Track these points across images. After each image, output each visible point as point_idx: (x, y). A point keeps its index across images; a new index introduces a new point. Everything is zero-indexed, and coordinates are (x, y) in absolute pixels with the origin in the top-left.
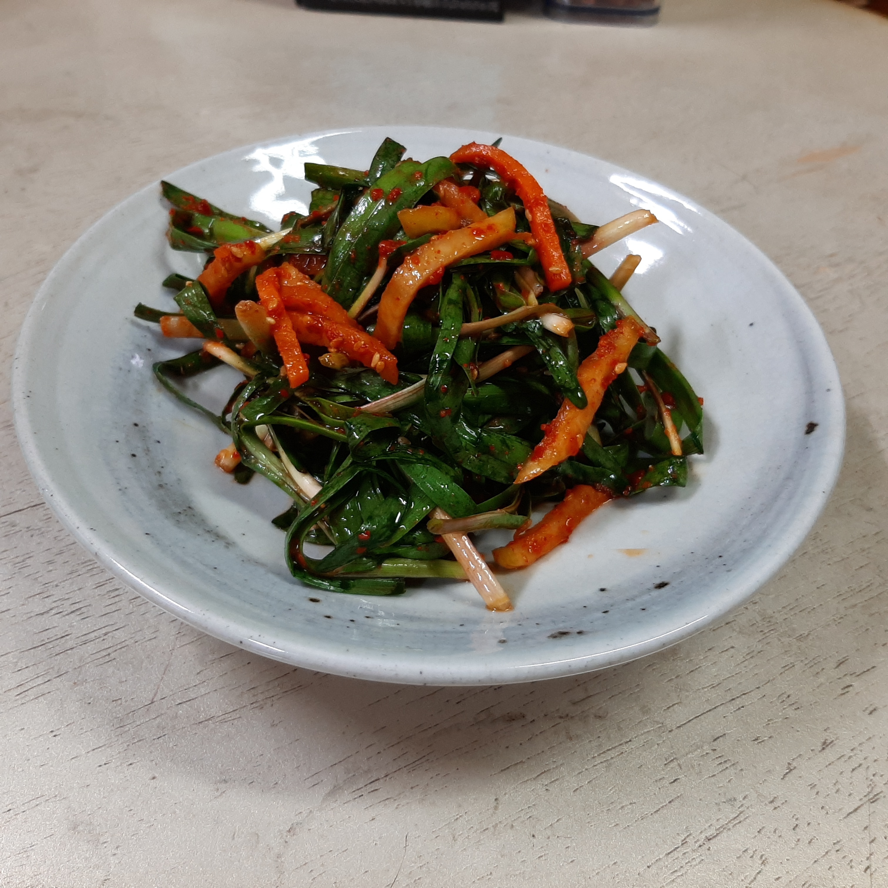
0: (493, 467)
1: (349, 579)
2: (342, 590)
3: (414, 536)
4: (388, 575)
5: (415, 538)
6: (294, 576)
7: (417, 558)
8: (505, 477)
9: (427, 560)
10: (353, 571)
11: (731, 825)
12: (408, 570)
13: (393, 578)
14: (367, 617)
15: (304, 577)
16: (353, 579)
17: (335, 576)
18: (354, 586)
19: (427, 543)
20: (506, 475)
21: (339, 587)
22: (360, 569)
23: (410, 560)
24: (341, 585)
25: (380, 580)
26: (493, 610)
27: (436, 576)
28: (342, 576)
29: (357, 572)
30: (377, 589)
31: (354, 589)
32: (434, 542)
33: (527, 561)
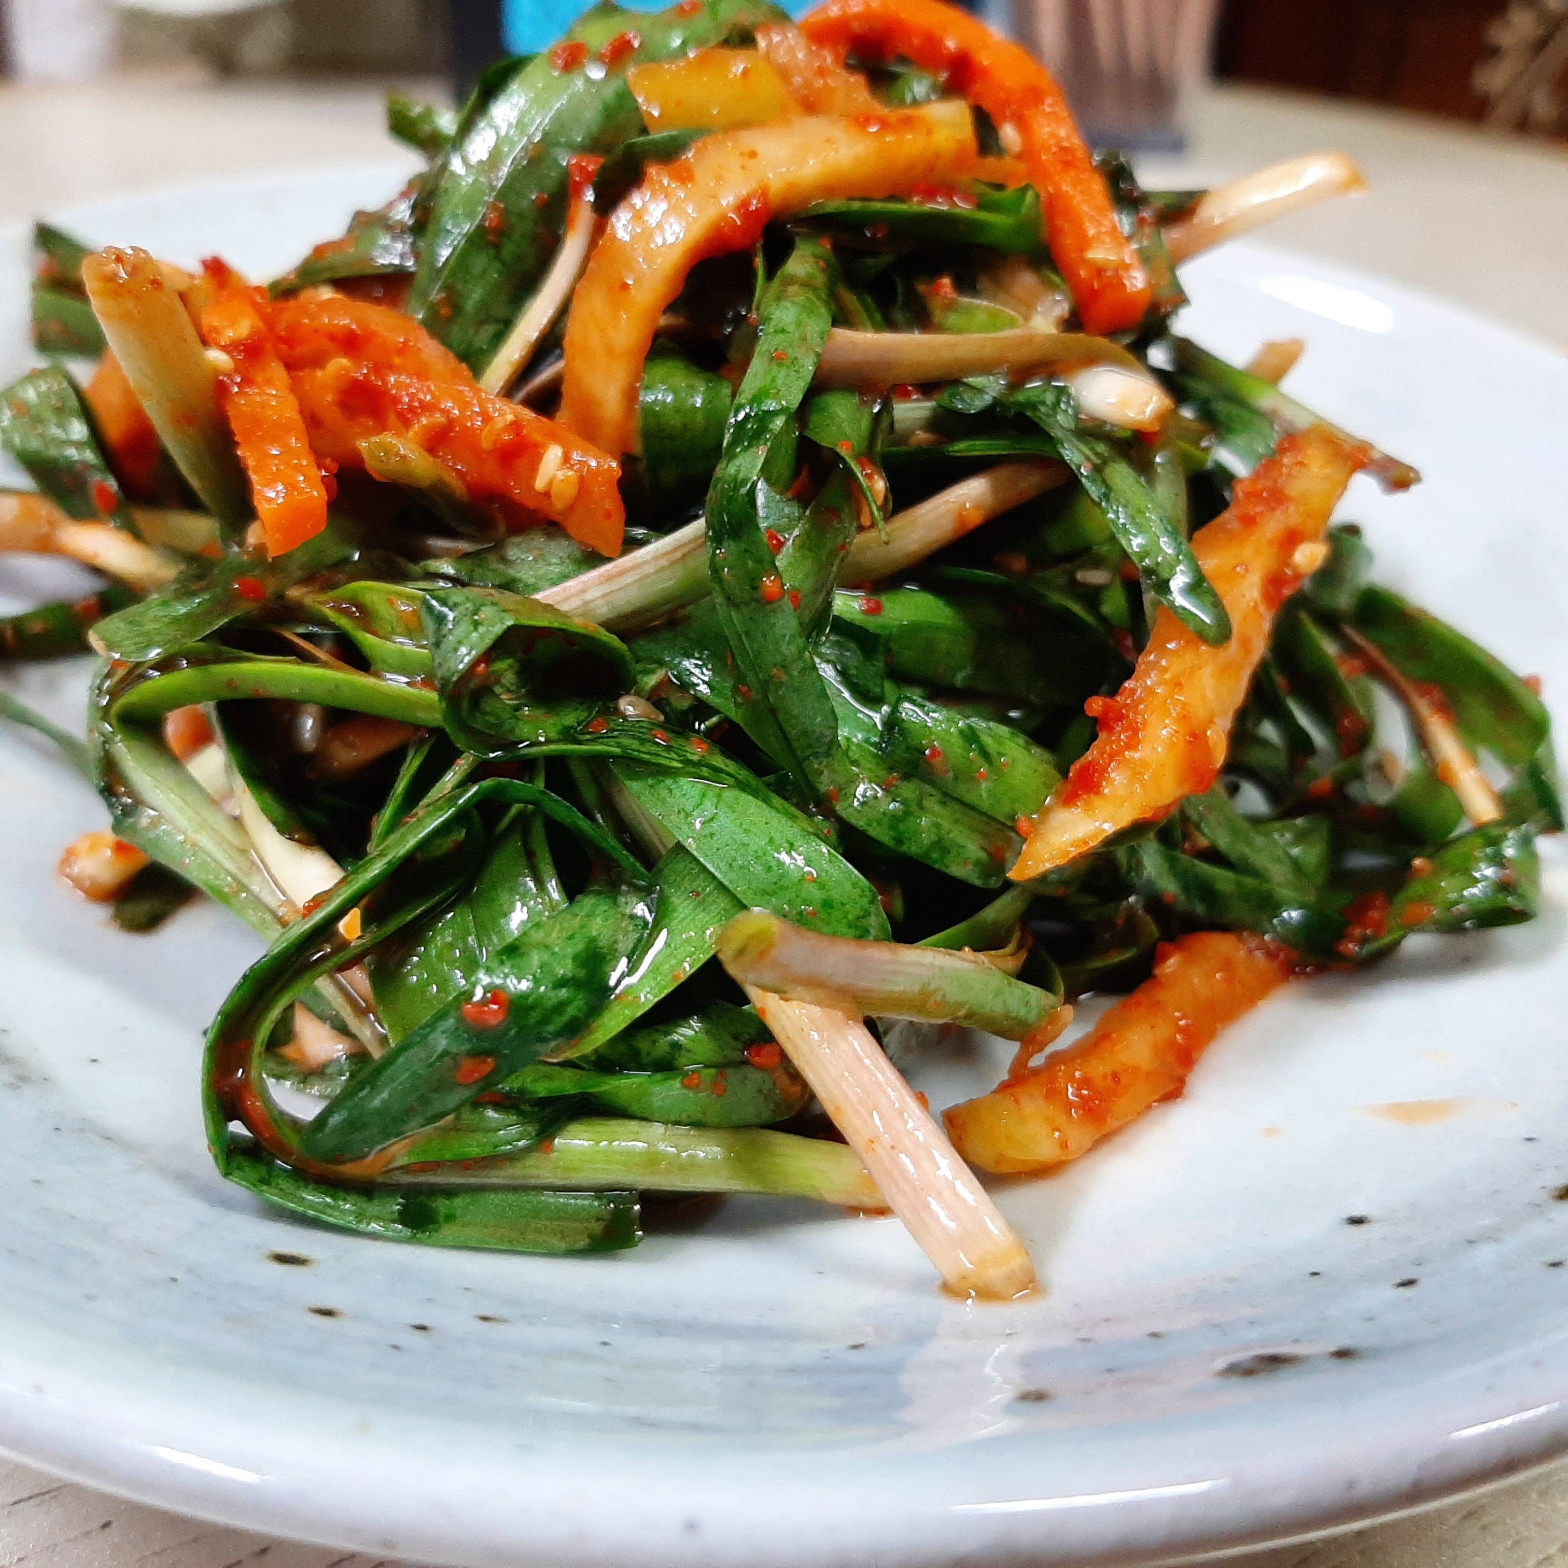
0: (938, 826)
1: (435, 1191)
2: (408, 1232)
3: (676, 1037)
4: (574, 1179)
5: (676, 1046)
6: (227, 1174)
7: (684, 1118)
8: (978, 863)
9: (718, 1127)
10: (448, 1156)
12: (652, 1160)
13: (600, 1191)
14: (485, 1319)
15: (265, 1181)
16: (450, 1192)
17: (380, 1180)
18: (450, 1218)
19: (722, 1066)
20: (982, 855)
21: (394, 1222)
22: (473, 1147)
23: (658, 1129)
24: (400, 1213)
25: (548, 1198)
26: (969, 1296)
27: (754, 1187)
28: (407, 1179)
29: (465, 1164)
30: (538, 1231)
31: (448, 1232)
32: (745, 1062)
33: (1064, 1145)
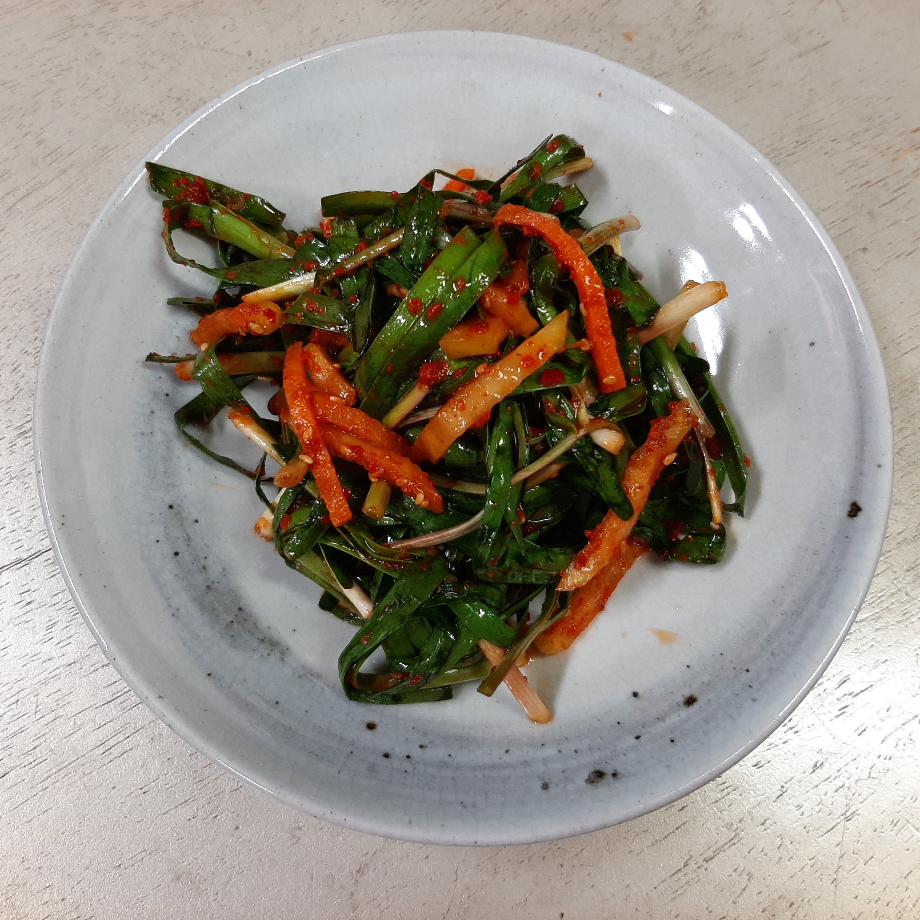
2: (395, 702)
11: (726, 847)
12: (455, 678)
13: (441, 687)
14: (421, 747)
18: (405, 698)
21: (391, 701)
24: (393, 699)
26: (535, 722)
30: (427, 697)
33: (565, 647)
